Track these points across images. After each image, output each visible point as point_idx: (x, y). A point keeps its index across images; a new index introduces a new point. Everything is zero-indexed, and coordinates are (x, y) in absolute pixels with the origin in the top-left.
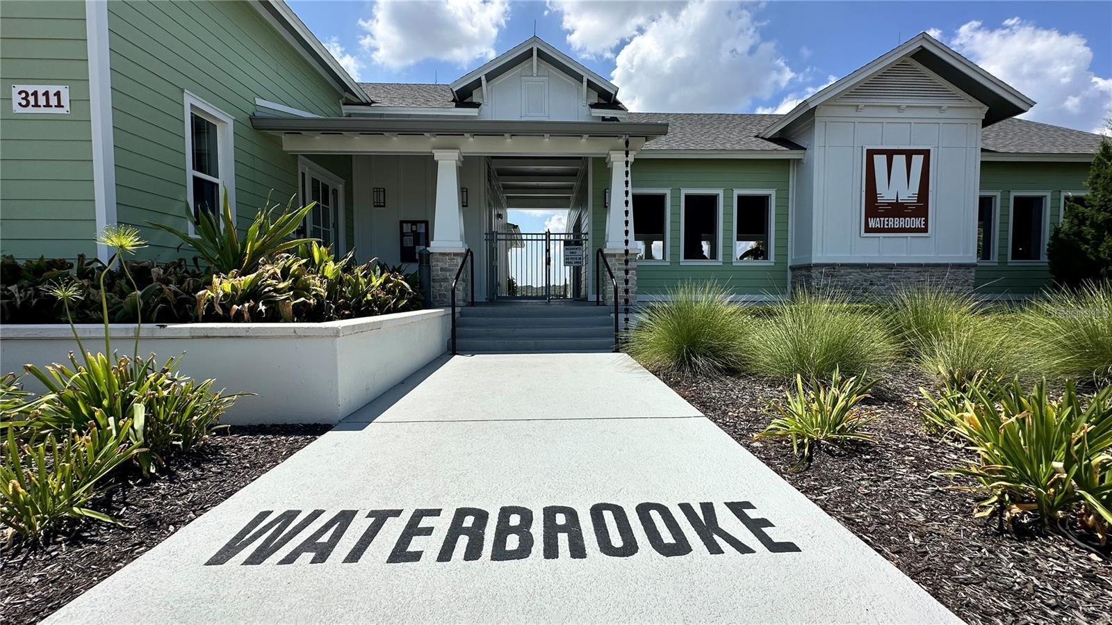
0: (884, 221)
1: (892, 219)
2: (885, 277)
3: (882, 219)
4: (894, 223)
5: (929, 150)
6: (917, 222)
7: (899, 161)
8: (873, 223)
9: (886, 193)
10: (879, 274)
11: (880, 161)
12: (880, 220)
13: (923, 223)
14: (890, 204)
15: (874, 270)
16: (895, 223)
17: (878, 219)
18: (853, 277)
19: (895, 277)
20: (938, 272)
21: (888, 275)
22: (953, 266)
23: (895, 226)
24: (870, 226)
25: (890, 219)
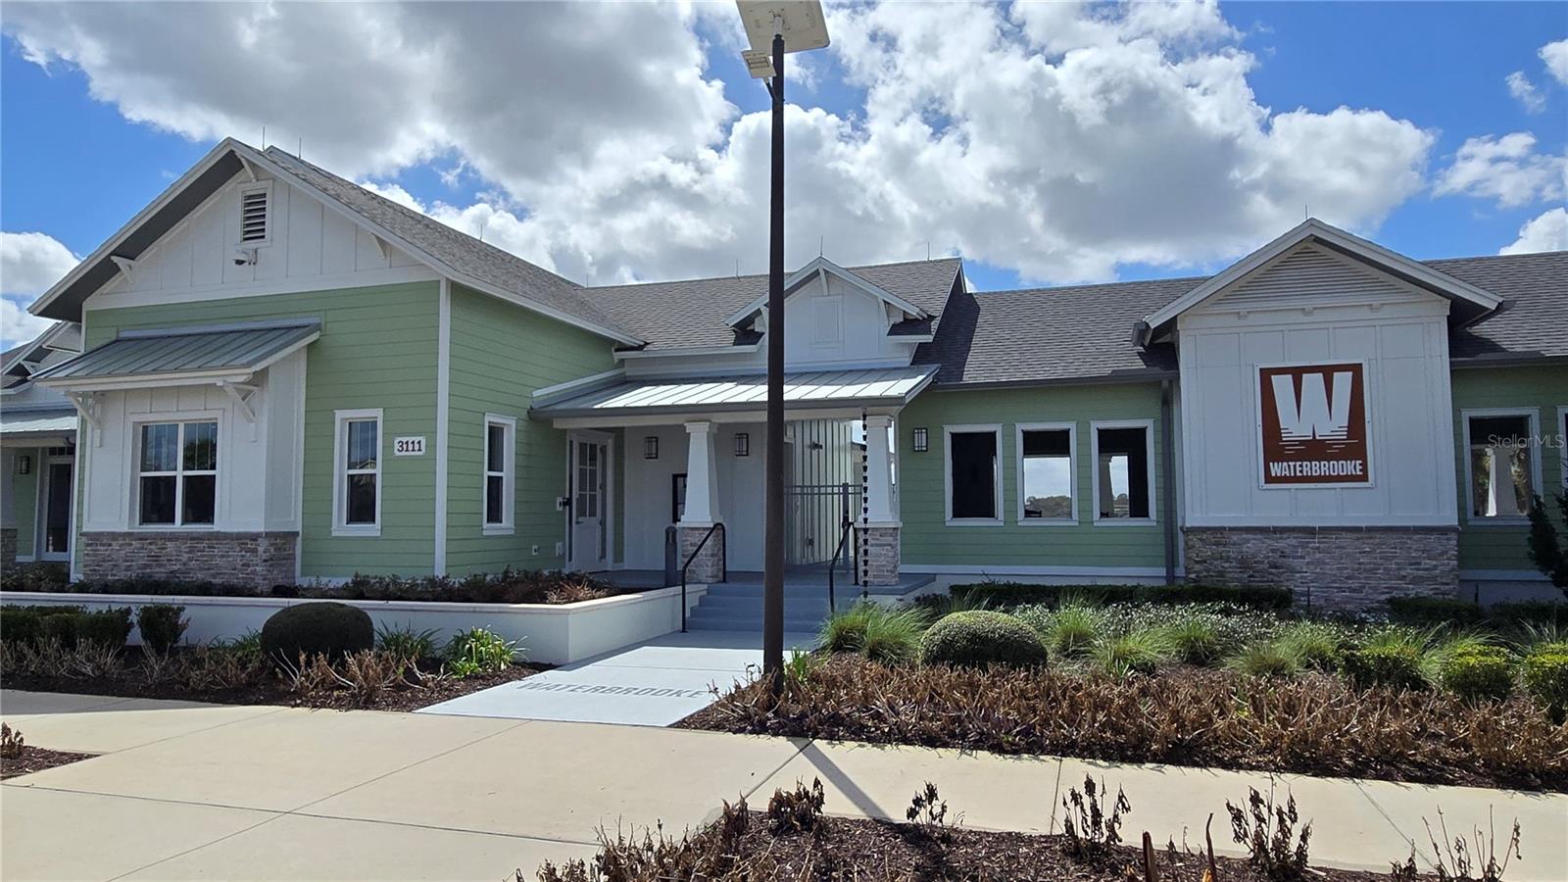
0: (1295, 466)
1: (1309, 463)
2: (1304, 546)
3: (1292, 464)
4: (1311, 469)
5: (1361, 364)
6: (1351, 467)
7: (1313, 383)
8: (1276, 469)
9: (1294, 427)
10: (1294, 542)
11: (1282, 385)
12: (1289, 466)
13: (1359, 467)
14: (1302, 443)
15: (1285, 536)
16: (1314, 468)
17: (1285, 464)
18: (1253, 546)
19: (1322, 546)
20: (1393, 539)
21: (1308, 543)
22: (1418, 530)
23: (1314, 474)
24: (1273, 475)
25: (1305, 463)
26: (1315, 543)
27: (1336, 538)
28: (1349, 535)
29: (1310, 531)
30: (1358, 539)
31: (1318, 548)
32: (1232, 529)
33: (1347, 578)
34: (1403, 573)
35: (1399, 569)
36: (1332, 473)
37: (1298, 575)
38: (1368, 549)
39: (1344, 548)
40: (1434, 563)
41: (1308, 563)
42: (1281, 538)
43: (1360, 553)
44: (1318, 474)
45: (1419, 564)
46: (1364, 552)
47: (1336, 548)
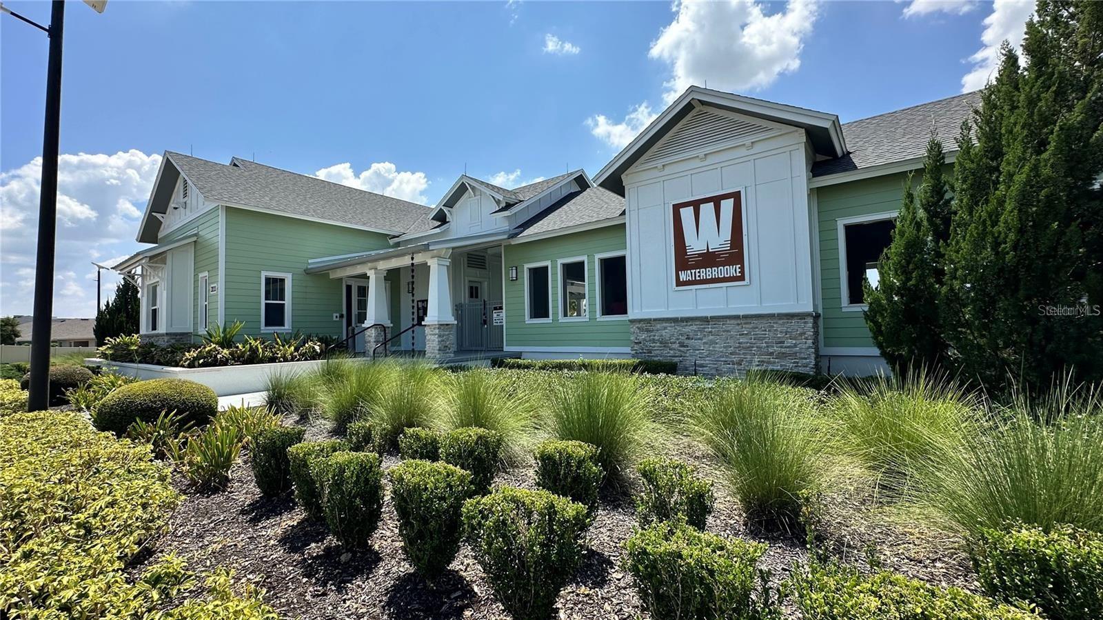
0: (695, 272)
1: (704, 270)
2: (702, 331)
3: (693, 271)
4: (706, 274)
5: (740, 191)
6: (732, 270)
7: (707, 210)
8: (683, 276)
9: (695, 245)
10: (695, 328)
11: (687, 214)
12: (691, 273)
13: (738, 270)
14: (700, 255)
15: (689, 324)
16: (708, 273)
17: (689, 271)
18: (668, 332)
19: (713, 330)
20: (762, 324)
21: (705, 328)
22: (781, 316)
23: (708, 277)
24: (681, 280)
25: (701, 270)
26: (709, 328)
27: (723, 324)
28: (732, 322)
29: (705, 320)
30: (738, 324)
31: (711, 332)
32: (655, 320)
33: (731, 354)
34: (771, 350)
35: (767, 346)
36: (720, 276)
37: (697, 352)
38: (745, 332)
39: (728, 331)
40: (794, 342)
41: (705, 343)
42: (686, 325)
43: (740, 335)
44: (710, 277)
45: (783, 342)
46: (743, 334)
47: (724, 331)
